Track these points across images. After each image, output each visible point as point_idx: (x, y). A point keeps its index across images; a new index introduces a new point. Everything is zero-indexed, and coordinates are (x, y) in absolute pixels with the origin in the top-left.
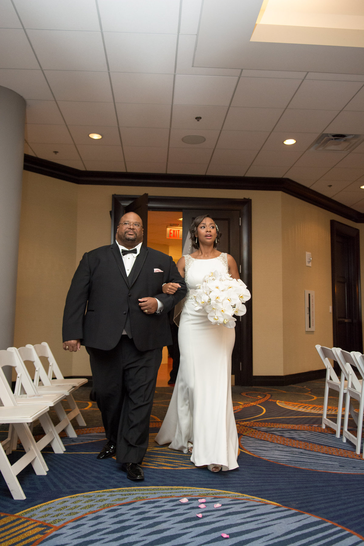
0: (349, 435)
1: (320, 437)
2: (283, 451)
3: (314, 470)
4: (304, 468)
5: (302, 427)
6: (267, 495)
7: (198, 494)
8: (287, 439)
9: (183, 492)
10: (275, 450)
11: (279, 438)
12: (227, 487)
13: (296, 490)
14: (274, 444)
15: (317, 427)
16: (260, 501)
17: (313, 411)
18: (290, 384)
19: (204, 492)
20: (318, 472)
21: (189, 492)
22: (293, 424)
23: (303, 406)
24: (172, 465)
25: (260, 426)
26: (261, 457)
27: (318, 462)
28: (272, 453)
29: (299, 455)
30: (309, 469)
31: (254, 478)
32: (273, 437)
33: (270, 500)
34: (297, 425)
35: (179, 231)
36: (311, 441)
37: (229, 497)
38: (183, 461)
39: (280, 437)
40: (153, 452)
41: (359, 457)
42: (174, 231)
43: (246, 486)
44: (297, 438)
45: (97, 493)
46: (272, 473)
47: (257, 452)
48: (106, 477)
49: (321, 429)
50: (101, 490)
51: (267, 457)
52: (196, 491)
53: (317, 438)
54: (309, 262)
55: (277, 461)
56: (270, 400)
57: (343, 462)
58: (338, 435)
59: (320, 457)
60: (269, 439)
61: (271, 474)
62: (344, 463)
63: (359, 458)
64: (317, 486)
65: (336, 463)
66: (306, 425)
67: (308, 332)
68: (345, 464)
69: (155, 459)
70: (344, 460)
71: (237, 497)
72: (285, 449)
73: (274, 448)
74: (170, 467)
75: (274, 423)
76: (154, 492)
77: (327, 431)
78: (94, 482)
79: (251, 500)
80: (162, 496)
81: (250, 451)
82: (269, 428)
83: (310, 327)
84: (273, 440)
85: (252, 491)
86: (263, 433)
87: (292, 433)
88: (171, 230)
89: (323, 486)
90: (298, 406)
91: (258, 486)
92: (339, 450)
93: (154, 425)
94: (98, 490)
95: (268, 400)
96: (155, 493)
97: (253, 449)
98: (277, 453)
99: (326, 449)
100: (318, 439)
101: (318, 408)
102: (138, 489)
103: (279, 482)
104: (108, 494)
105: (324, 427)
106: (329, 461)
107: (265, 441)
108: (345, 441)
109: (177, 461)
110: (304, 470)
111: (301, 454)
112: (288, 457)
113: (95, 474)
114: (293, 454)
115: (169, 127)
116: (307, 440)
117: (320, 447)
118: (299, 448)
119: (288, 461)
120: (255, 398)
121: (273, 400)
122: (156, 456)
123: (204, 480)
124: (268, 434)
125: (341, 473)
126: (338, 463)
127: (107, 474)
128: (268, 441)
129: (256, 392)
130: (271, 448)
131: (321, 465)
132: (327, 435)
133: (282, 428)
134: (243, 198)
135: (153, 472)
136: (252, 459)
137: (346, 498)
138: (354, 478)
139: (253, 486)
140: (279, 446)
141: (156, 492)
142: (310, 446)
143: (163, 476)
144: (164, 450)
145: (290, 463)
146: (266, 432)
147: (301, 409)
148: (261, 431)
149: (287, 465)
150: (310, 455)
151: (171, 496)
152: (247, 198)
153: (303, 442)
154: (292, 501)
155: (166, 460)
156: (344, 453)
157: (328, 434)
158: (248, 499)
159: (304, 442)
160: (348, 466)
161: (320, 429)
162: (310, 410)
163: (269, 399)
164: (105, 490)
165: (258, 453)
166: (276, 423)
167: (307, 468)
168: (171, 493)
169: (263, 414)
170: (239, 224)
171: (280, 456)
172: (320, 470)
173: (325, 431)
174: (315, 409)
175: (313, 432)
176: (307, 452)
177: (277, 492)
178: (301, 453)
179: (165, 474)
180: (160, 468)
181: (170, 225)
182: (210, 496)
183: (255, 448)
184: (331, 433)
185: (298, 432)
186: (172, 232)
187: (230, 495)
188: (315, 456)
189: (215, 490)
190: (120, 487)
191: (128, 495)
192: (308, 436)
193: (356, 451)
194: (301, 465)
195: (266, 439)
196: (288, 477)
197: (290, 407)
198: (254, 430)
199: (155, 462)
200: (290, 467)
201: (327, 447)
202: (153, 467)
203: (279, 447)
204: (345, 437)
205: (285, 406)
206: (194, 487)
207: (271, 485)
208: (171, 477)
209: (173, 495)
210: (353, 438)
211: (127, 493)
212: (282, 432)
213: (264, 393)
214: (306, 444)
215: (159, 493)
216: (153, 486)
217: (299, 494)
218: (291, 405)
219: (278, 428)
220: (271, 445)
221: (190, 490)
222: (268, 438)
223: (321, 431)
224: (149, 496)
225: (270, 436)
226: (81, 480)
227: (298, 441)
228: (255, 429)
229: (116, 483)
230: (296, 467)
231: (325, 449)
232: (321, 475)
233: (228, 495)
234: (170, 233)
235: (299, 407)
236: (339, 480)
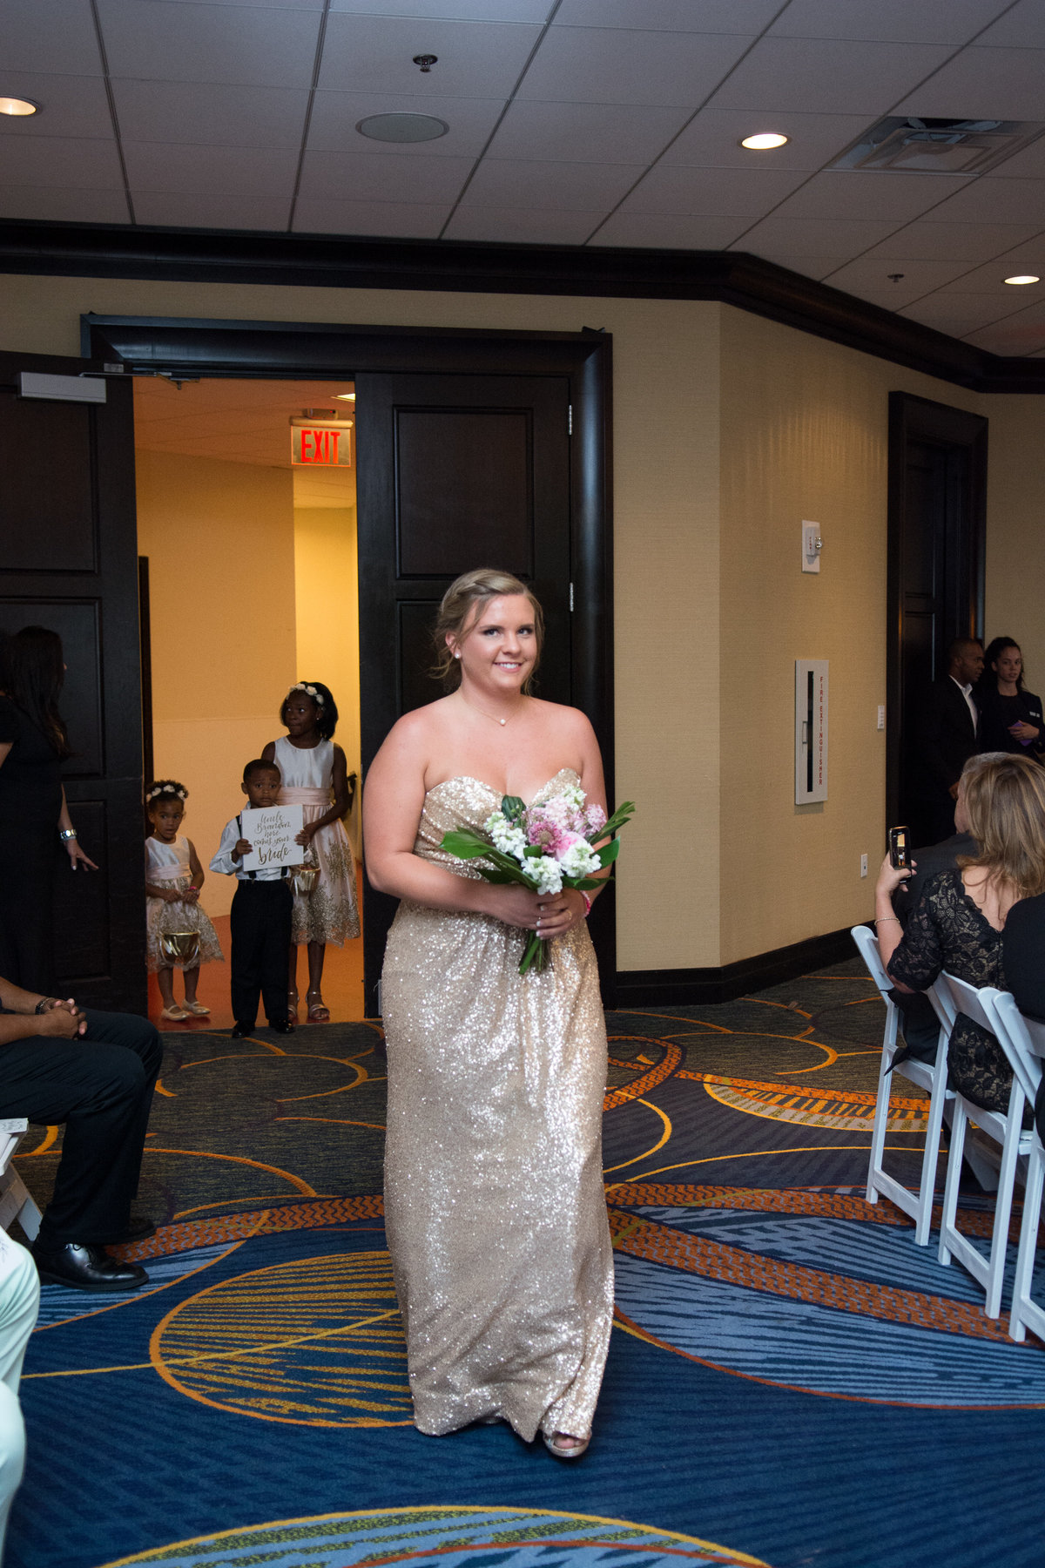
0: (961, 1248)
1: (864, 1242)
2: (749, 1316)
3: (858, 1398)
4: (828, 1389)
5: (802, 1201)
6: (717, 1525)
7: (491, 1538)
8: (757, 1257)
9: (441, 1530)
10: (722, 1312)
11: (728, 1253)
12: (582, 1495)
13: (807, 1494)
14: (713, 1284)
15: (850, 1199)
16: (697, 1555)
17: (833, 1122)
18: (743, 996)
19: (510, 1527)
20: (873, 1409)
21: (461, 1527)
22: (769, 1186)
23: (796, 1100)
24: (387, 1408)
25: (660, 1201)
26: (681, 1349)
27: (868, 1360)
28: (712, 1330)
29: (801, 1331)
30: (841, 1393)
31: (667, 1446)
32: (710, 1251)
33: (730, 1546)
34: (782, 1189)
35: (335, 435)
36: (837, 1264)
37: (592, 1542)
39: (731, 1249)
40: (312, 1348)
41: (998, 1329)
42: (318, 438)
43: (646, 1487)
44: (790, 1251)
46: (723, 1421)
47: (664, 1327)
48: (168, 1482)
49: (864, 1204)
50: (158, 1546)
51: (698, 1347)
52: (482, 1524)
53: (853, 1251)
54: (811, 557)
55: (733, 1364)
56: (682, 1075)
57: (949, 1354)
58: (922, 1237)
59: (872, 1337)
60: (699, 1265)
61: (719, 1427)
62: (951, 1362)
63: (997, 1336)
64: (872, 1473)
65: (926, 1364)
66: (811, 1189)
67: (803, 808)
68: (954, 1363)
69: (326, 1383)
70: (951, 1348)
71: (619, 1541)
72: (757, 1308)
73: (716, 1304)
74: (380, 1415)
75: (706, 1183)
76: (339, 1538)
77: (886, 1215)
78: (130, 1512)
79: (669, 1551)
80: (371, 1555)
81: (640, 1325)
82: (691, 1209)
83: (810, 789)
84: (710, 1265)
85: (670, 1511)
86: (673, 1233)
87: (771, 1231)
88: (309, 433)
89: (894, 1471)
90: (779, 1097)
91: (683, 1482)
92: (929, 1303)
93: (297, 1218)
94: (147, 1548)
95: (674, 1072)
96: (346, 1543)
98: (730, 1325)
99: (888, 1297)
100: (858, 1253)
101: (845, 1106)
102: (287, 1530)
103: (750, 1462)
105: (872, 1198)
106: (902, 1352)
107: (683, 1271)
108: (945, 1260)
109: (399, 1388)
110: (824, 1401)
111: (808, 1328)
112: (767, 1343)
113: (126, 1472)
114: (784, 1329)
115: (309, 87)
116: (820, 1259)
117: (868, 1291)
118: (799, 1301)
119: (771, 1361)
120: (629, 1065)
121: (691, 1075)
122: (326, 1369)
123: (502, 1467)
124: (690, 1237)
125: (945, 1408)
126: (933, 1360)
127: (169, 1470)
128: (693, 1274)
129: (629, 1038)
130: (707, 1303)
131: (877, 1375)
132: (886, 1233)
133: (737, 1210)
134: (580, 330)
135: (329, 1445)
136: (648, 1359)
137: (969, 1518)
138: (989, 1428)
139: (666, 1485)
140: (734, 1295)
141: (351, 1537)
142: (834, 1289)
143: (362, 1463)
144: (349, 1336)
145: (778, 1371)
146: (684, 1228)
147: (790, 1116)
148: (667, 1225)
149: (769, 1382)
150: (840, 1332)
151: (402, 1551)
152: (597, 328)
153: (810, 1271)
154: (798, 1544)
155: (363, 1383)
156: (949, 1315)
157: (888, 1229)
158: (658, 1546)
159: (813, 1269)
160: (966, 1374)
161: (859, 1206)
162: (817, 1117)
163: (678, 1068)
164: (173, 1547)
165: (668, 1331)
166: (714, 1185)
167: (834, 1390)
168: (399, 1538)
169: (666, 1144)
170: (568, 428)
171: (742, 1340)
172: (878, 1396)
173: (879, 1216)
174: (837, 1108)
175: (835, 1221)
176: (827, 1316)
177: (748, 1507)
178: (809, 1321)
179: (367, 1449)
180: (349, 1425)
181: (300, 416)
182: (534, 1540)
183: (654, 1308)
184: (898, 1223)
185: (790, 1223)
186: (310, 439)
187: (597, 1531)
188: (857, 1335)
189: (545, 1512)
190: (224, 1527)
191: (256, 1560)
192: (823, 1243)
193: (987, 1303)
194: (812, 1379)
195: (686, 1263)
196: (777, 1437)
197: (750, 1104)
198: (643, 1223)
199: (324, 1400)
200: (778, 1391)
201: (891, 1289)
202: (323, 1423)
203: (734, 1298)
204: (949, 1251)
205: (734, 1101)
206: (474, 1504)
207: (723, 1476)
208: (391, 1464)
209: (411, 1548)
210: (974, 1262)
211: (249, 1551)
212: (735, 1227)
213: (658, 1042)
214: (820, 1279)
215: (362, 1541)
216: (334, 1511)
217: (819, 1511)
218: (754, 1093)
219: (723, 1207)
220: (706, 1292)
221: (463, 1521)
222: (694, 1260)
223: (866, 1215)
224: (330, 1558)
225: (699, 1250)
226: (80, 1507)
227: (793, 1266)
228: (646, 1217)
229: (205, 1510)
230: (799, 1389)
231: (885, 1299)
232: (883, 1419)
233: (590, 1533)
234: (305, 446)
235: (781, 1103)
236: (941, 1441)
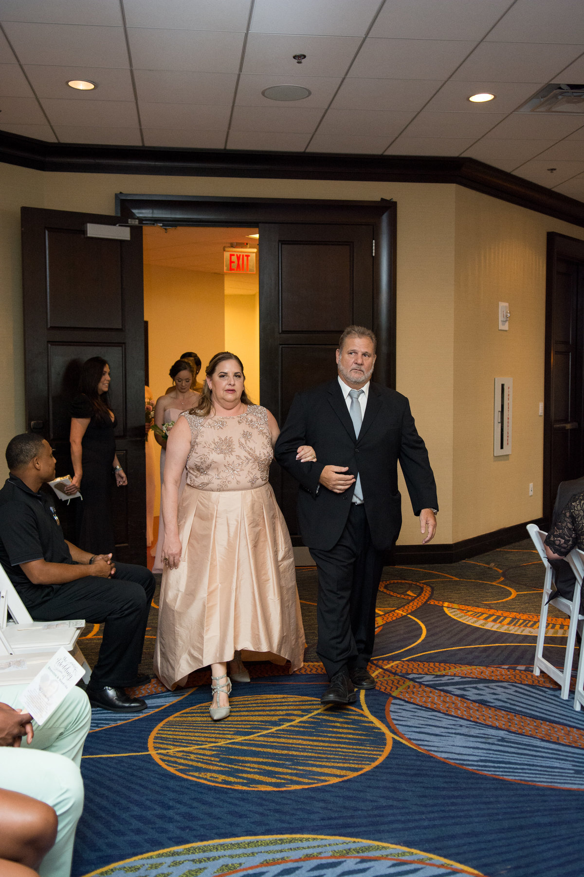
1: (533, 697)
2: (470, 736)
3: (530, 783)
4: (514, 778)
5: (498, 673)
6: (454, 851)
7: (331, 853)
8: (474, 704)
10: (455, 734)
11: (458, 701)
12: (379, 832)
13: (503, 835)
14: (450, 718)
15: (524, 673)
16: (442, 866)
17: (514, 630)
18: (464, 559)
19: (341, 847)
20: (538, 789)
21: (315, 847)
22: (480, 664)
23: (494, 617)
24: (274, 780)
25: (420, 671)
26: (433, 753)
27: (535, 762)
28: (449, 743)
29: (498, 745)
30: (521, 780)
31: (425, 806)
32: (448, 699)
33: (460, 862)
34: (487, 666)
35: (247, 256)
36: (518, 708)
37: (386, 857)
38: (291, 769)
39: (459, 699)
40: (234, 746)
42: (238, 258)
43: (414, 828)
44: (492, 701)
45: (148, 860)
46: (456, 793)
47: (423, 740)
48: (158, 816)
49: (532, 676)
50: (153, 851)
51: (442, 752)
52: (325, 846)
53: (527, 702)
54: (505, 321)
55: (461, 762)
56: (432, 602)
57: (578, 760)
58: (565, 694)
59: (536, 749)
60: (441, 707)
61: (454, 797)
62: (582, 765)
64: (539, 825)
65: (567, 765)
66: (503, 667)
67: (498, 458)
69: (241, 766)
71: (400, 858)
72: (474, 732)
73: (452, 728)
74: (270, 784)
75: (445, 662)
76: (249, 850)
77: (544, 682)
78: (138, 832)
79: (427, 864)
80: (266, 860)
81: (410, 739)
82: (437, 676)
83: (502, 447)
84: (448, 707)
85: (428, 841)
86: (427, 689)
87: (481, 690)
88: (234, 255)
89: (551, 824)
90: (485, 616)
91: (434, 826)
92: (569, 731)
94: (147, 852)
95: (427, 601)
96: (253, 853)
97: (415, 732)
98: (459, 741)
99: (546, 727)
100: (530, 703)
101: (521, 621)
102: (221, 845)
103: (471, 816)
104: (169, 860)
105: (537, 673)
106: (555, 758)
107: (433, 710)
108: (578, 708)
109: (281, 770)
110: (512, 784)
111: (502, 743)
112: (480, 751)
113: (137, 811)
114: (489, 743)
115: (237, 72)
116: (508, 705)
117: (535, 724)
118: (497, 728)
119: (482, 761)
120: (403, 596)
121: (436, 603)
122: (241, 758)
124: (437, 691)
125: (578, 790)
126: (572, 763)
127: (159, 810)
128: (439, 712)
129: (403, 581)
130: (447, 728)
131: (541, 771)
132: (545, 692)
133: (462, 677)
134: (379, 199)
135: (243, 800)
136: (415, 758)
139: (425, 828)
140: (461, 724)
141: (256, 850)
142: (516, 722)
143: (260, 810)
144: (253, 740)
145: (486, 766)
146: (433, 686)
147: (491, 626)
148: (424, 685)
149: (480, 772)
150: (520, 746)
151: (283, 859)
152: (388, 198)
153: (503, 712)
154: (498, 863)
155: (261, 766)
156: (580, 738)
157: (546, 690)
158: (421, 861)
159: (505, 711)
161: (529, 677)
162: (506, 627)
163: (429, 598)
164: (161, 851)
165: (426, 743)
166: (450, 663)
167: (517, 778)
168: (281, 851)
169: (423, 640)
170: (372, 253)
171: (466, 749)
172: (541, 782)
173: (541, 682)
174: (517, 622)
175: (517, 685)
176: (512, 737)
177: (470, 841)
178: (503, 740)
179: (264, 802)
180: (254, 789)
181: (230, 245)
182: (354, 855)
183: (418, 730)
184: (551, 687)
185: (492, 685)
186: (234, 259)
187: (388, 852)
188: (529, 748)
189: (359, 840)
190: (188, 842)
191: (205, 861)
192: (510, 697)
194: (505, 772)
195: (435, 706)
196: (485, 803)
197: (469, 620)
198: (411, 683)
199: (240, 775)
200: (485, 778)
201: (548, 723)
202: (240, 787)
203: (461, 726)
204: (580, 703)
205: (460, 617)
206: (321, 834)
207: (457, 824)
209: (287, 857)
211: (201, 855)
212: (462, 686)
213: (418, 584)
214: (509, 717)
215: (261, 852)
216: (247, 835)
217: (509, 845)
218: (471, 613)
219: (455, 675)
220: (445, 722)
221: (316, 843)
222: (439, 704)
223: (533, 681)
224: (244, 861)
225: (442, 699)
226: (112, 829)
227: (493, 709)
228: (412, 680)
229: (178, 832)
230: (497, 777)
231: (545, 729)
232: (544, 795)
233: (384, 853)
234: (231, 262)
235: (486, 619)
236: (577, 808)
